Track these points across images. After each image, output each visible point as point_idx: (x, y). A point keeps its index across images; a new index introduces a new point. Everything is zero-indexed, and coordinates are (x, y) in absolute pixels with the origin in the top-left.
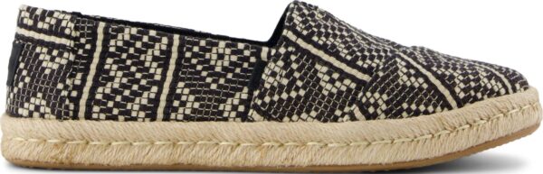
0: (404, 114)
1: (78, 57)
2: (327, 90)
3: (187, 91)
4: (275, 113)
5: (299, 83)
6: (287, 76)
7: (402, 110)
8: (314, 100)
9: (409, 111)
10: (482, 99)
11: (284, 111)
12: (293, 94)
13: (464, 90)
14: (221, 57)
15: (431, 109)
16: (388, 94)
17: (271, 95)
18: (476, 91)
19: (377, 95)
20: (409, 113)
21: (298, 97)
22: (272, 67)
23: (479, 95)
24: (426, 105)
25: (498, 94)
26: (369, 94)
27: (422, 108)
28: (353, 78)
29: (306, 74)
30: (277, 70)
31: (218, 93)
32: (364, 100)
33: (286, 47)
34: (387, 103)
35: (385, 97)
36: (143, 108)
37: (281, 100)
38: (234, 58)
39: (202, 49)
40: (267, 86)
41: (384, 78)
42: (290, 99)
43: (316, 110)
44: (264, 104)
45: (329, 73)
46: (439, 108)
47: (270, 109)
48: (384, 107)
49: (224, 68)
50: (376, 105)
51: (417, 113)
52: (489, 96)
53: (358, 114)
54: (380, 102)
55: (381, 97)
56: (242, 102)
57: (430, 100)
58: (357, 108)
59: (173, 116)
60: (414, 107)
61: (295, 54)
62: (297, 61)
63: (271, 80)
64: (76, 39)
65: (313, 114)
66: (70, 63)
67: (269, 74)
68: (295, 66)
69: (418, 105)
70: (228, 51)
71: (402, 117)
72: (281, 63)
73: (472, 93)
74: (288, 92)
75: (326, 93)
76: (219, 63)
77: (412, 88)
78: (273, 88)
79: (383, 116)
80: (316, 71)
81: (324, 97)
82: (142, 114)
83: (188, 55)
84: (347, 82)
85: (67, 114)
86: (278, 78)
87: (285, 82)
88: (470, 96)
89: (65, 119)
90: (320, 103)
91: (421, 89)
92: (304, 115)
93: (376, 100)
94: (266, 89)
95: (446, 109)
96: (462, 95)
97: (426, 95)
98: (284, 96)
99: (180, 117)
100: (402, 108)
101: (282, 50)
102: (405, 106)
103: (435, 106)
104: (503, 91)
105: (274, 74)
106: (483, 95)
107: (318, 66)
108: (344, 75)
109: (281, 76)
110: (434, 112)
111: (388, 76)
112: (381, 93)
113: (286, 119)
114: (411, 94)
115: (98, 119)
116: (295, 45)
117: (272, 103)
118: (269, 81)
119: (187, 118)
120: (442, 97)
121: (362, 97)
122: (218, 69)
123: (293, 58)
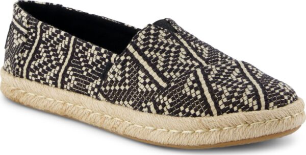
0: (180, 114)
1: (29, 40)
2: (140, 89)
3: (72, 73)
4: (111, 97)
5: (127, 81)
6: (122, 75)
7: (179, 111)
8: (132, 93)
9: (184, 112)
10: (237, 111)
11: (116, 97)
12: (122, 88)
13: (225, 104)
14: (92, 55)
15: (198, 113)
16: (173, 99)
17: (110, 86)
18: (234, 105)
19: (165, 98)
20: (183, 114)
21: (125, 90)
22: (114, 68)
23: (235, 108)
24: (196, 110)
25: (252, 109)
26: (161, 97)
27: (192, 112)
28: (157, 84)
29: (132, 75)
30: (116, 70)
31: (86, 78)
32: (157, 100)
33: (126, 56)
34: (171, 104)
35: (170, 100)
36: (51, 78)
37: (115, 90)
38: (98, 58)
39: (84, 48)
40: (109, 80)
41: (174, 87)
42: (120, 90)
43: (133, 100)
44: (106, 91)
45: (144, 78)
46: (203, 114)
47: (109, 94)
48: (169, 107)
49: (93, 63)
50: (164, 105)
51: (188, 115)
52: (243, 110)
53: (152, 109)
54: (167, 103)
55: (168, 100)
56: (97, 86)
57: (199, 107)
58: (153, 105)
59: (65, 86)
60: (187, 110)
61: (130, 61)
62: (130, 66)
63: (111, 76)
64: (28, 29)
65: (131, 102)
66: (24, 43)
67: (111, 72)
68: (127, 69)
69: (190, 109)
70: (96, 52)
71: (178, 116)
72: (119, 66)
73: (231, 106)
74: (120, 86)
75: (140, 90)
76: (91, 59)
77: (190, 97)
78: (112, 81)
79: (167, 113)
80: (138, 75)
81: (138, 92)
82: (51, 82)
83: (77, 50)
84: (153, 86)
85: (18, 73)
86: (116, 75)
87: (119, 79)
88: (228, 108)
89: (17, 76)
90: (135, 96)
91: (196, 98)
92: (126, 102)
93: (164, 102)
94: (108, 82)
95: (208, 115)
96: (222, 107)
97: (197, 103)
98: (117, 88)
99: (68, 88)
100: (180, 110)
101: (123, 58)
102: (182, 108)
103: (201, 112)
104: (256, 107)
105: (114, 73)
106: (238, 109)
107: (140, 72)
108: (153, 81)
109: (118, 74)
110: (200, 116)
111: (177, 86)
112: (169, 97)
113: (117, 102)
114: (188, 101)
115: (31, 80)
116: (132, 55)
117: (110, 90)
118: (110, 76)
119: (71, 90)
120: (208, 106)
121: (157, 98)
122: (90, 63)
123: (128, 64)
